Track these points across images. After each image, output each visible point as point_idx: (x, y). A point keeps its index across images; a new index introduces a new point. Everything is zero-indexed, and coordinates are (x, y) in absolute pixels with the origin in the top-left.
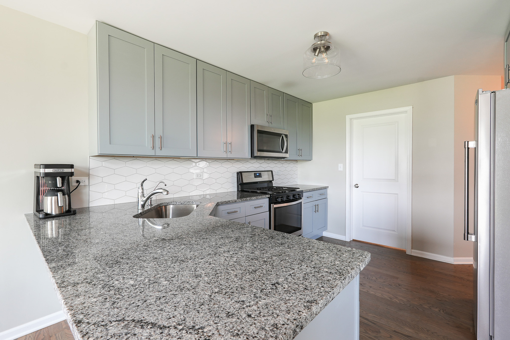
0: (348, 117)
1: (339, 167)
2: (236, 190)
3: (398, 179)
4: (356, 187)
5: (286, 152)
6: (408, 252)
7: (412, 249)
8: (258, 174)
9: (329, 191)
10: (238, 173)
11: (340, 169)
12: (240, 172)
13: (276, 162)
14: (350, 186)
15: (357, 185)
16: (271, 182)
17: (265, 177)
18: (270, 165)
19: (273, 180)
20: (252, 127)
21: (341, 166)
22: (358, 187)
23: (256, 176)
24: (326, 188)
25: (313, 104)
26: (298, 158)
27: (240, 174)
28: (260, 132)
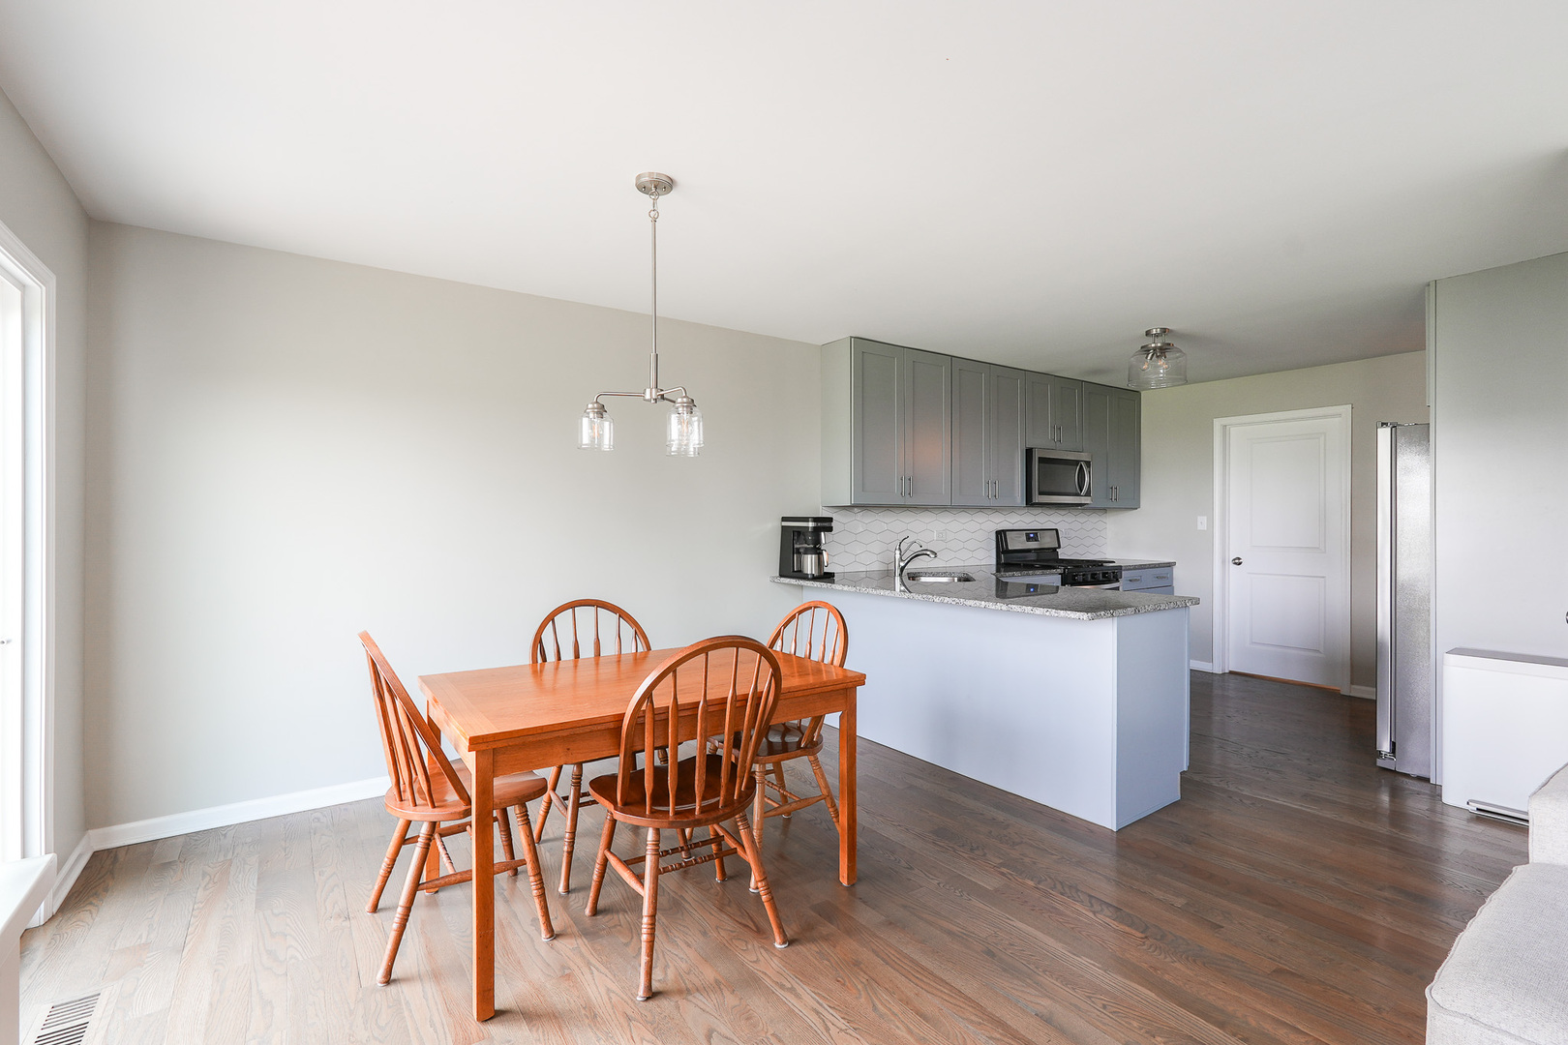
0: (1218, 423)
1: (1199, 524)
2: (994, 562)
3: (1325, 547)
4: (1235, 563)
5: (1088, 494)
6: (1345, 691)
7: (1352, 683)
8: (1032, 535)
9: (1176, 570)
10: (998, 533)
11: (1200, 527)
12: (1003, 531)
13: (1063, 512)
14: (1223, 562)
15: (1239, 559)
16: (1054, 549)
17: (1047, 542)
18: (1051, 518)
19: (1059, 547)
20: (1029, 452)
21: (1202, 523)
22: (1240, 564)
23: (1029, 539)
24: (1170, 565)
25: (1143, 393)
26: (1109, 504)
27: (1001, 535)
28: (1042, 460)
